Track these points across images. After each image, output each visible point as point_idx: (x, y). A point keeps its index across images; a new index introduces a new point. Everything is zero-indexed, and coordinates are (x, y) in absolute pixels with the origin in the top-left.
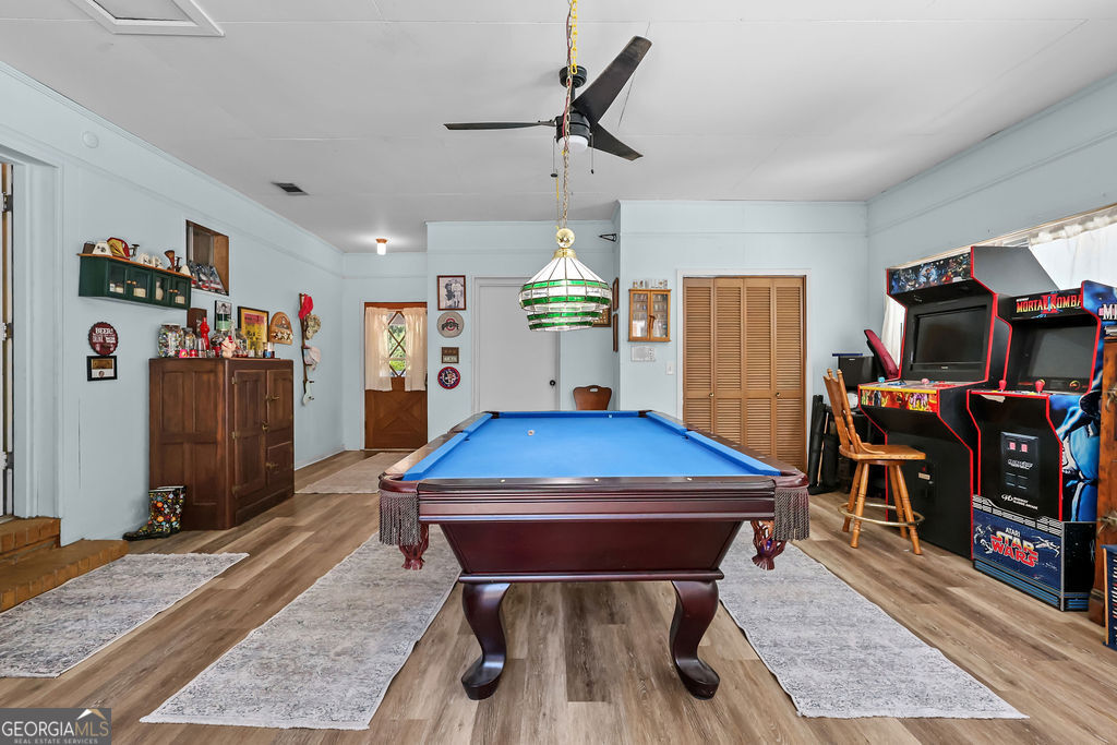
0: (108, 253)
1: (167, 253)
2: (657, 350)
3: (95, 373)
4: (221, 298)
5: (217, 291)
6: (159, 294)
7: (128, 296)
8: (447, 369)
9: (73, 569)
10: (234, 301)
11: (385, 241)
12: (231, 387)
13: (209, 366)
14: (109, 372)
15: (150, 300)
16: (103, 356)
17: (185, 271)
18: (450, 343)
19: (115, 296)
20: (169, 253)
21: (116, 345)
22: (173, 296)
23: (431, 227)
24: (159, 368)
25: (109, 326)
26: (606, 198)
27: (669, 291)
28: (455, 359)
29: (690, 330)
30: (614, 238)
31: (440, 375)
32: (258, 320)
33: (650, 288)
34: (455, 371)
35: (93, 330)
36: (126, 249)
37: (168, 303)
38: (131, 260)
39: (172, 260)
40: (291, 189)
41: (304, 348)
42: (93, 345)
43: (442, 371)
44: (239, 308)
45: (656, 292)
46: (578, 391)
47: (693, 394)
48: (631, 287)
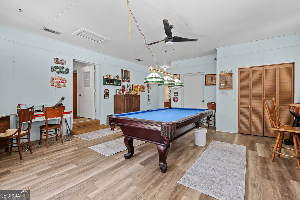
0: (106, 77)
1: (116, 76)
2: (229, 92)
3: (105, 97)
4: (129, 83)
5: (128, 82)
6: (115, 83)
7: (110, 84)
8: (175, 97)
9: (99, 128)
10: (131, 83)
11: (165, 67)
12: (125, 100)
13: (121, 96)
14: (108, 97)
15: (113, 85)
16: (107, 94)
17: (120, 79)
18: (176, 91)
19: (107, 84)
20: (117, 76)
21: (109, 93)
22: (117, 84)
23: (172, 63)
24: (116, 96)
25: (108, 89)
26: (212, 48)
27: (233, 73)
28: (177, 95)
29: (241, 85)
30: (215, 59)
31: (173, 99)
32: (137, 87)
33: (226, 73)
34: (177, 98)
35: (105, 90)
36: (109, 76)
37: (117, 85)
38: (110, 78)
39: (117, 77)
40: (139, 60)
41: (148, 92)
42: (105, 93)
43: (174, 98)
44: (133, 85)
45: (228, 74)
46: (208, 104)
47: (242, 106)
48: (220, 73)
